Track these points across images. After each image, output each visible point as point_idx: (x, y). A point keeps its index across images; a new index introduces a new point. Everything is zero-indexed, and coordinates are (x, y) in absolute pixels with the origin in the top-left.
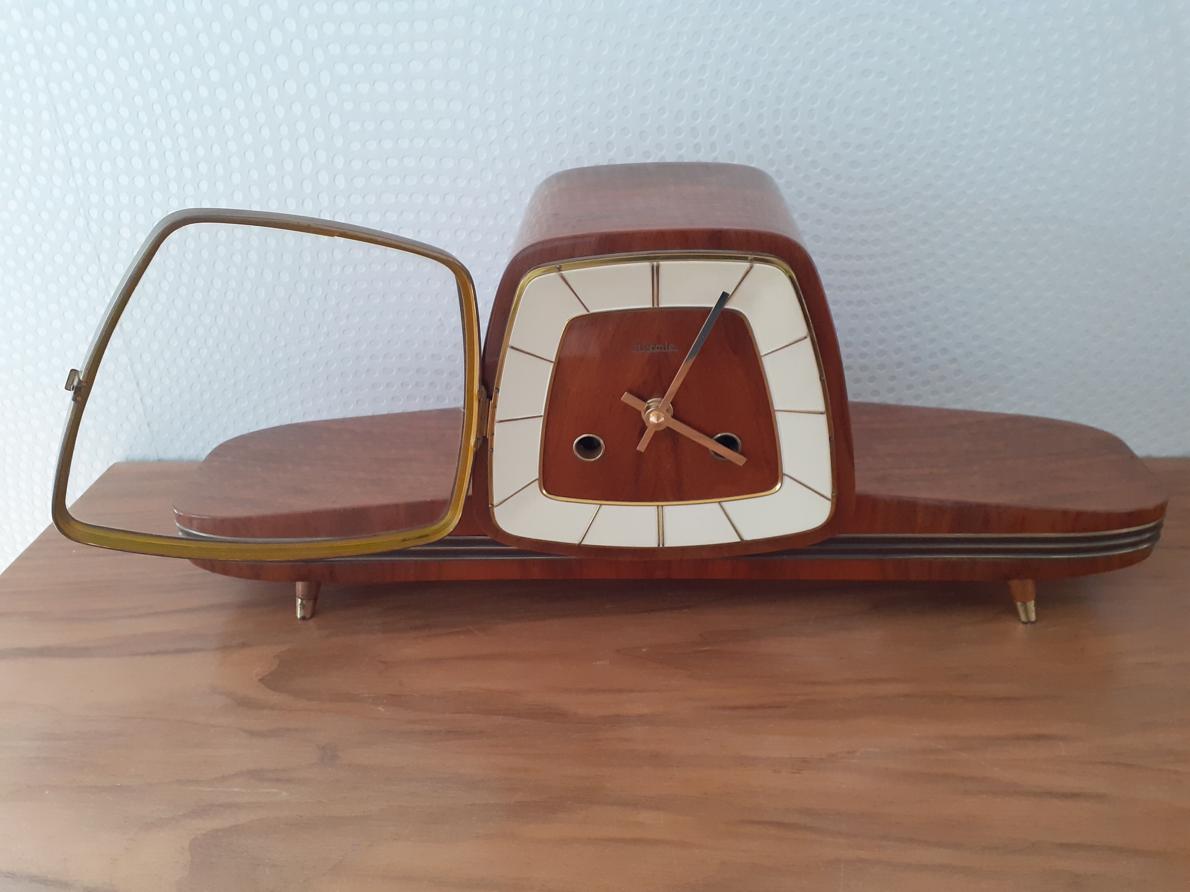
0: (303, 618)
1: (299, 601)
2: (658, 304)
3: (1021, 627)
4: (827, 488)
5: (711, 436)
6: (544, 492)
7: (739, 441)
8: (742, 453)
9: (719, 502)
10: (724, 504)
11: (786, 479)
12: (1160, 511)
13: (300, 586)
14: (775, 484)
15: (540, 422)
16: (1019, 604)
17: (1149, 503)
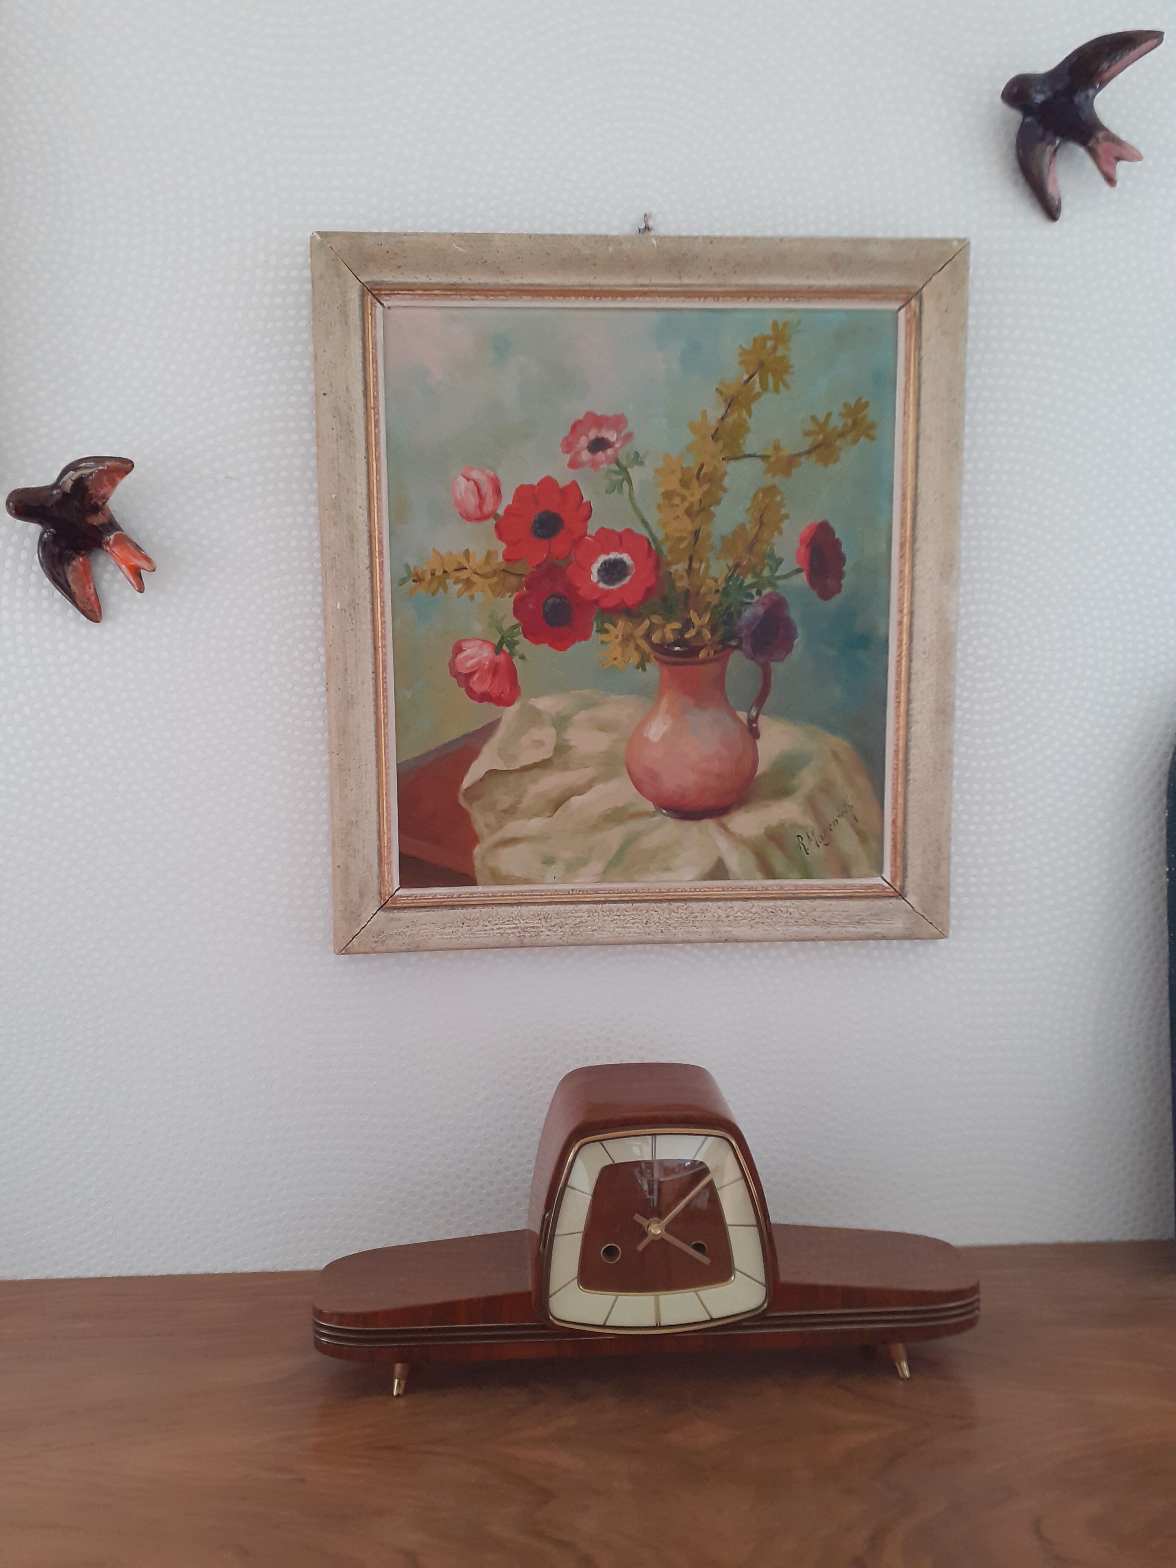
0: (398, 1395)
1: (396, 1380)
2: (655, 1158)
3: (901, 1382)
4: (761, 1278)
5: (689, 1245)
6: (581, 1287)
7: (707, 1247)
8: (708, 1257)
9: (696, 1292)
10: (700, 1293)
11: (737, 1272)
12: (975, 1290)
13: (398, 1367)
14: (730, 1277)
15: (580, 1236)
16: (897, 1364)
17: (964, 1284)
